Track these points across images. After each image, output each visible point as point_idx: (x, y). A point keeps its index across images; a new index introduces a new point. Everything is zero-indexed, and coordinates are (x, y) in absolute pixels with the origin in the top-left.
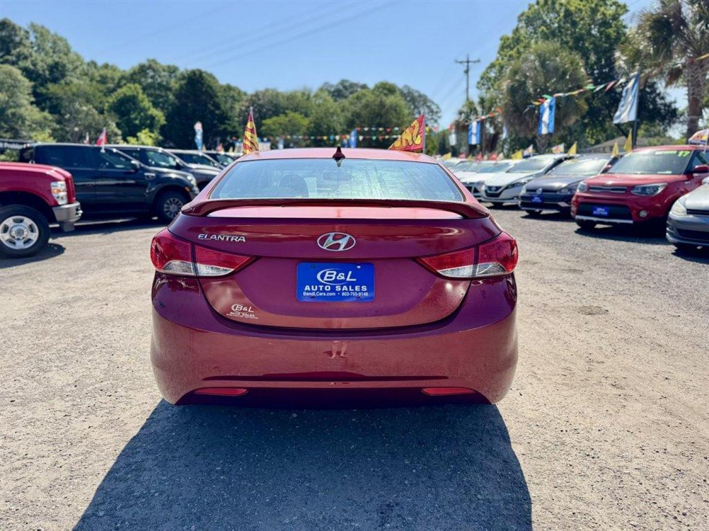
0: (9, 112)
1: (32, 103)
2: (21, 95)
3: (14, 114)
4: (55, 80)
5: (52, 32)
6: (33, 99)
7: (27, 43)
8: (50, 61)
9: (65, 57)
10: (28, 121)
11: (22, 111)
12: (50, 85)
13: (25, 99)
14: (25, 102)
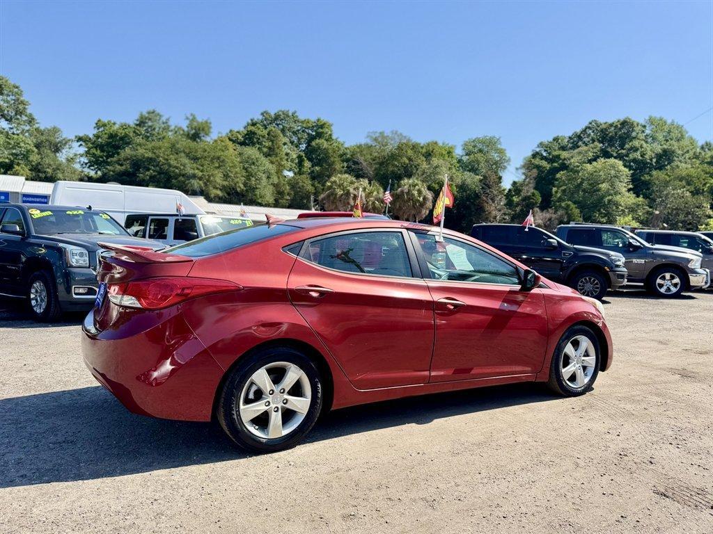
0: (606, 200)
1: (629, 190)
2: (620, 184)
3: (609, 201)
4: (660, 167)
5: (669, 122)
6: (631, 186)
7: (642, 136)
8: (659, 149)
9: (676, 144)
10: (622, 206)
11: (618, 198)
12: (654, 173)
13: (623, 186)
14: (624, 190)
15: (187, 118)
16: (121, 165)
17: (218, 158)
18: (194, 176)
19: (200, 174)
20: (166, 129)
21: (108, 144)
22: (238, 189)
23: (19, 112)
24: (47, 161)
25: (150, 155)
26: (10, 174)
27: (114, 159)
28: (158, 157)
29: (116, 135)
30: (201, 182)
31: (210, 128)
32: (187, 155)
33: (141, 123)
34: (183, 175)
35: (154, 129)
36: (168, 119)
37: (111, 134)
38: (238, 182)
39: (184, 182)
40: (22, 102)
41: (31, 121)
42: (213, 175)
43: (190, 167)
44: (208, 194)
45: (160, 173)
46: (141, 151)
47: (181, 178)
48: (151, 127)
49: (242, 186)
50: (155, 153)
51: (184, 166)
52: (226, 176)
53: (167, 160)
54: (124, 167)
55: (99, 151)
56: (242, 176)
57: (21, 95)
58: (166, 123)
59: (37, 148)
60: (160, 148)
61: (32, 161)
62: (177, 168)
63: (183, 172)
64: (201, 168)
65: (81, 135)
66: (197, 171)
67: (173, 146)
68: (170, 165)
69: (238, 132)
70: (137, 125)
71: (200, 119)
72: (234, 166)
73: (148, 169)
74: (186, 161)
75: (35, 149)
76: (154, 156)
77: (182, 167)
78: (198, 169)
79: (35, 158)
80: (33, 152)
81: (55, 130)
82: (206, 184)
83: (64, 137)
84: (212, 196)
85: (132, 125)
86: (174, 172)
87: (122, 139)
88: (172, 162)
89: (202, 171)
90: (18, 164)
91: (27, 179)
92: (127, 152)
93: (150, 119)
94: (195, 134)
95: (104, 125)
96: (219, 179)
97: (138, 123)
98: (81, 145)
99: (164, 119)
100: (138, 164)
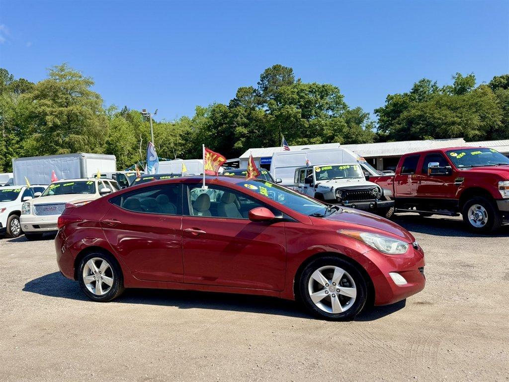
15: (454, 78)
16: (400, 124)
17: (476, 104)
18: (453, 123)
19: (459, 120)
20: (435, 89)
21: (393, 111)
22: (497, 127)
23: (337, 103)
24: (353, 130)
25: (419, 113)
26: (333, 143)
27: (396, 121)
28: (426, 113)
29: (397, 104)
30: (460, 127)
31: (474, 80)
32: (449, 107)
33: (415, 90)
34: (445, 124)
35: (425, 93)
36: (435, 83)
37: (394, 103)
38: (495, 121)
39: (445, 129)
40: (340, 97)
41: (345, 107)
42: (470, 119)
43: (451, 116)
44: (467, 135)
45: (427, 125)
46: (413, 111)
47: (444, 127)
48: (422, 91)
49: (499, 123)
50: (423, 111)
51: (446, 117)
52: (483, 118)
53: (432, 114)
54: (402, 126)
55: (386, 117)
56: (500, 115)
57: (339, 92)
58: (435, 85)
59: (347, 123)
60: (427, 107)
61: (345, 132)
62: (439, 119)
63: (445, 121)
64: (460, 115)
65: (378, 108)
66: (456, 118)
67: (438, 102)
68: (435, 118)
69: (501, 77)
70: (412, 93)
71: (464, 76)
72: (491, 108)
73: (418, 124)
74: (448, 112)
75: (345, 124)
76: (422, 113)
77: (444, 118)
78: (457, 116)
79: (346, 130)
80: (345, 126)
81: (359, 109)
82: (464, 128)
83: (363, 112)
84: (471, 136)
85: (409, 93)
86: (437, 122)
87: (401, 105)
88: (436, 115)
89: (461, 118)
90: (337, 136)
91: (341, 144)
92: (405, 114)
93: (421, 86)
94: (461, 88)
95: (392, 98)
96: (476, 121)
97: (412, 91)
98: (378, 115)
99: (432, 83)
100: (411, 122)
